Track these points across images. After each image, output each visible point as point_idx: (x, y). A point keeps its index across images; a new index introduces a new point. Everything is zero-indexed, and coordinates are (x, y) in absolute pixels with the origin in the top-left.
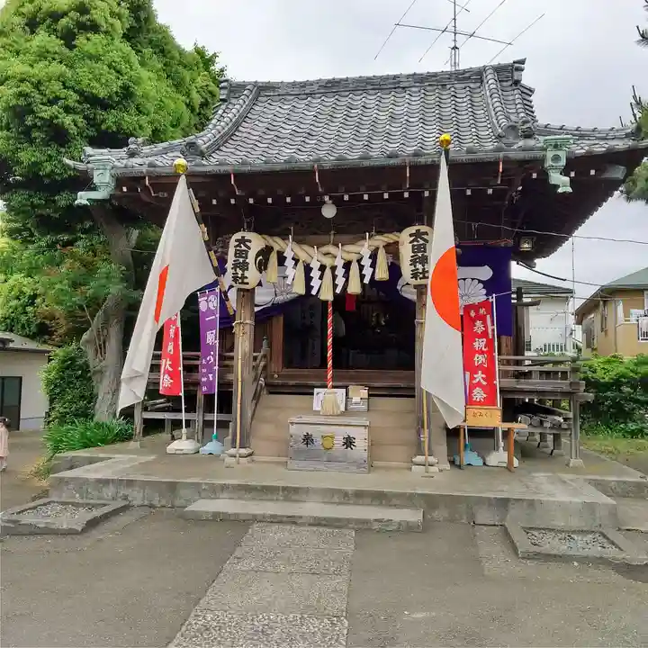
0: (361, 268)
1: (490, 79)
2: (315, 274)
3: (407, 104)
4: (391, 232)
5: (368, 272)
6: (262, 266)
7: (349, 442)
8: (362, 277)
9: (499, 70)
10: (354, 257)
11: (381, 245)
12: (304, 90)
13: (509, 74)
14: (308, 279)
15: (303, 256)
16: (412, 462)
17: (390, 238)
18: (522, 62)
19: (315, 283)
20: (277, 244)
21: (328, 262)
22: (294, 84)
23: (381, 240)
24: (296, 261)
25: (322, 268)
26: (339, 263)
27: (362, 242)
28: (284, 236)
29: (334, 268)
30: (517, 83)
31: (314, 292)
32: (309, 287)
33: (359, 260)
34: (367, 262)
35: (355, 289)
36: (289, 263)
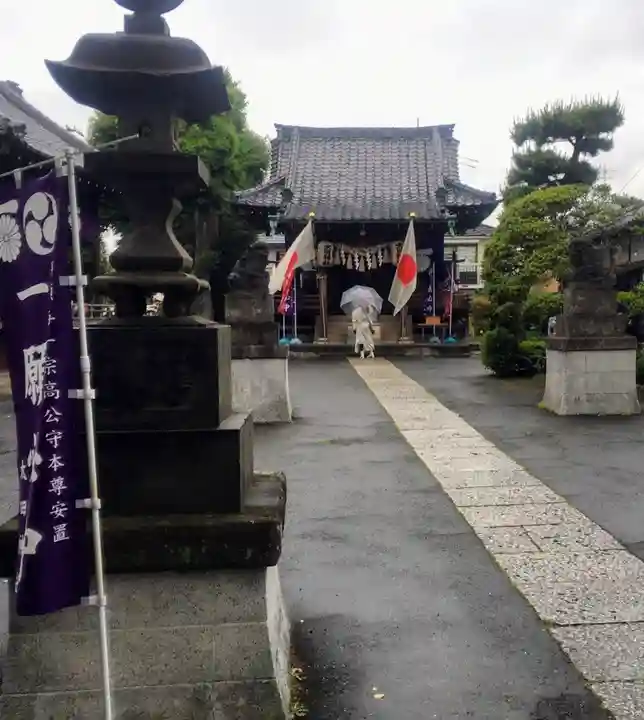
0: (378, 259)
2: (356, 260)
3: (392, 152)
5: (381, 260)
6: (334, 256)
8: (378, 264)
9: (441, 128)
10: (374, 254)
11: (385, 247)
13: (446, 131)
14: (354, 263)
15: (351, 252)
17: (390, 244)
18: (453, 126)
19: (357, 265)
20: (339, 246)
21: (362, 255)
23: (384, 245)
25: (360, 257)
26: (368, 256)
27: (377, 246)
28: (342, 242)
29: (365, 258)
30: (450, 138)
31: (357, 268)
32: (354, 267)
33: (376, 255)
34: (380, 256)
35: (375, 267)
36: (343, 255)
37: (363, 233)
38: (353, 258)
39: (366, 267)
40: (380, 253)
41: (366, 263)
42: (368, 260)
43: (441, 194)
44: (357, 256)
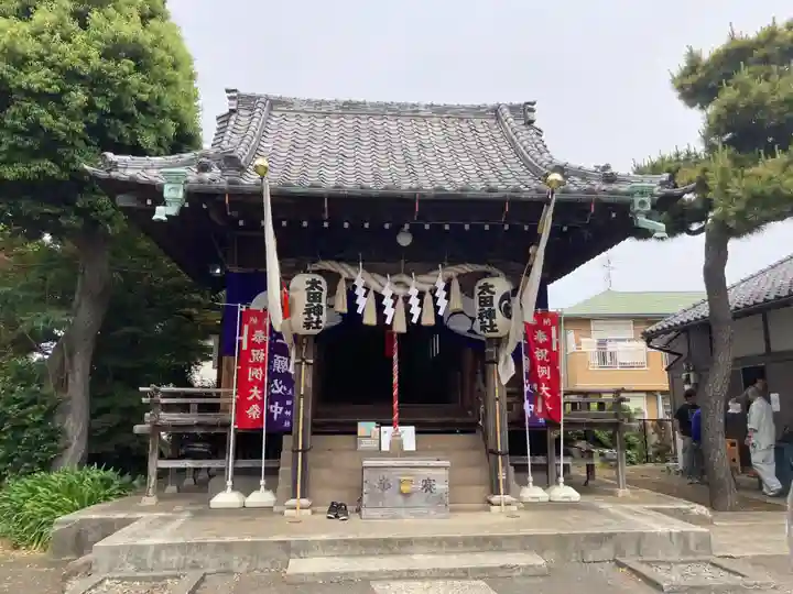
0: (435, 299)
1: (506, 115)
2: (388, 302)
4: (463, 263)
5: (442, 303)
7: (428, 485)
8: (437, 308)
9: (513, 108)
10: (427, 288)
11: (454, 275)
12: (320, 109)
13: (524, 112)
14: (380, 308)
15: (374, 285)
16: (489, 502)
17: (463, 268)
18: (533, 104)
19: (389, 311)
20: (345, 271)
21: (400, 291)
22: (309, 102)
23: (453, 271)
24: (367, 289)
25: (394, 297)
26: (413, 292)
27: (435, 273)
28: (353, 262)
29: (407, 298)
30: (530, 123)
31: (388, 322)
32: (381, 316)
33: (433, 291)
34: (441, 294)
35: (429, 320)
36: (360, 292)
37: (405, 240)
38: (379, 298)
39: (409, 316)
40: (441, 285)
41: (408, 307)
42: (414, 301)
44: (387, 292)
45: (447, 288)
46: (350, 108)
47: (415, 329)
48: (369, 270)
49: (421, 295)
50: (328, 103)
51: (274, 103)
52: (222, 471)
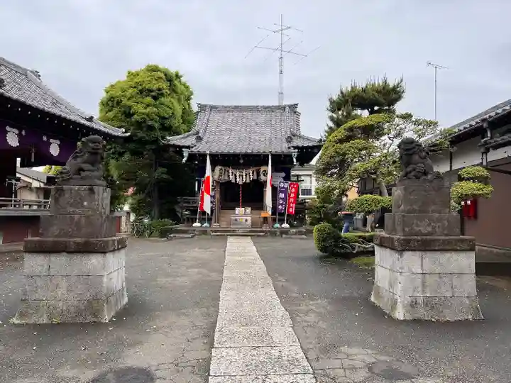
0: (250, 176)
1: (287, 109)
2: (238, 177)
3: (262, 117)
5: (252, 177)
6: (225, 175)
7: (246, 220)
8: (250, 178)
9: (290, 106)
10: (247, 173)
12: (226, 109)
13: (293, 108)
14: (236, 179)
15: (234, 173)
17: (258, 168)
18: (297, 105)
19: (238, 180)
20: (227, 169)
21: (241, 174)
22: (223, 106)
23: (254, 169)
24: (232, 173)
25: (240, 176)
26: (244, 174)
27: (250, 169)
28: (229, 167)
29: (242, 176)
30: (295, 111)
32: (236, 181)
33: (249, 174)
35: (248, 181)
36: (230, 174)
37: (242, 161)
38: (236, 176)
39: (243, 181)
40: (251, 172)
41: (243, 179)
42: (244, 177)
43: (289, 140)
44: (238, 175)
45: (253, 173)
46: (237, 108)
47: (245, 184)
48: (233, 168)
49: (246, 175)
50: (229, 107)
51: (212, 108)
52: (196, 219)
